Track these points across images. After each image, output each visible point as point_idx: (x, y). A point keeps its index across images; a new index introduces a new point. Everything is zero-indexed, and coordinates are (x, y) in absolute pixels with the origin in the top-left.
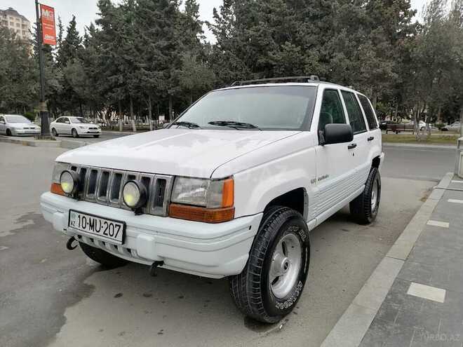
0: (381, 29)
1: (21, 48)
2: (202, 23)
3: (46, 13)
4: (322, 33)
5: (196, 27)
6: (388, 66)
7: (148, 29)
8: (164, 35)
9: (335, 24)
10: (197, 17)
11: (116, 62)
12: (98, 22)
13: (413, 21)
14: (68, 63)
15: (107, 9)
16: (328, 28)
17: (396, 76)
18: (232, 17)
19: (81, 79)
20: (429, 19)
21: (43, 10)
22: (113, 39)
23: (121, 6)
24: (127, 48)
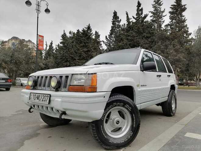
0: (176, 40)
1: (30, 51)
2: (101, 42)
3: (41, 38)
4: (151, 43)
5: (99, 43)
6: (181, 56)
7: (80, 45)
8: (86, 46)
9: (156, 40)
10: (99, 39)
11: (67, 58)
12: (61, 43)
13: (190, 37)
14: (48, 58)
15: (65, 38)
16: (153, 41)
17: (185, 60)
18: (113, 39)
19: (53, 64)
20: (197, 36)
21: (39, 37)
22: (66, 49)
23: (70, 37)
24: (71, 52)
